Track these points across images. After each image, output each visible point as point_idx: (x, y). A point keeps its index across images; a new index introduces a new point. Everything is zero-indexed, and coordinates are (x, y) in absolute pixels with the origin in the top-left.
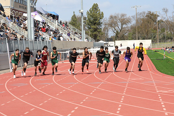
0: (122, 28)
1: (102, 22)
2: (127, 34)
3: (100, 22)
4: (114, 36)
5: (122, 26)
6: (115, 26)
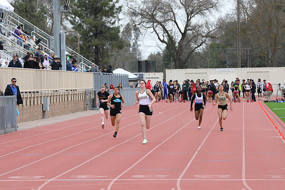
0: (187, 26)
1: (120, 7)
2: (204, 46)
3: (114, 5)
4: (159, 54)
5: (188, 20)
6: (165, 21)
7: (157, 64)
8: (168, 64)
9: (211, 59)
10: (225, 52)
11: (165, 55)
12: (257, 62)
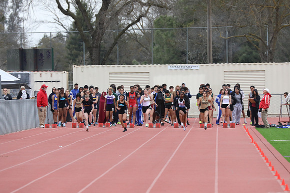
4: (59, 36)
7: (56, 55)
8: (77, 56)
9: (157, 46)
10: (184, 33)
11: (72, 38)
12: (244, 53)
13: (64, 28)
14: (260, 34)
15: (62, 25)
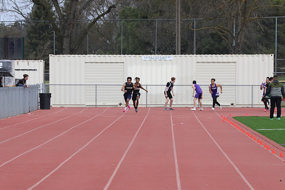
8: (37, 46)
12: (207, 45)
13: (24, 16)
14: (229, 27)
15: (22, 14)
